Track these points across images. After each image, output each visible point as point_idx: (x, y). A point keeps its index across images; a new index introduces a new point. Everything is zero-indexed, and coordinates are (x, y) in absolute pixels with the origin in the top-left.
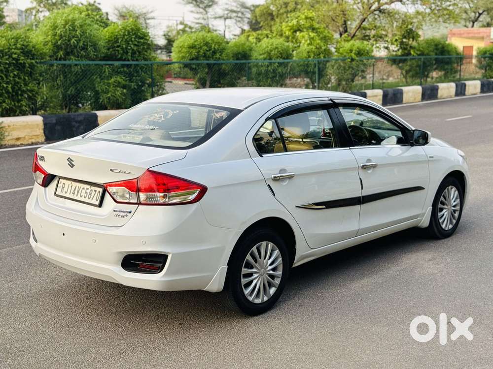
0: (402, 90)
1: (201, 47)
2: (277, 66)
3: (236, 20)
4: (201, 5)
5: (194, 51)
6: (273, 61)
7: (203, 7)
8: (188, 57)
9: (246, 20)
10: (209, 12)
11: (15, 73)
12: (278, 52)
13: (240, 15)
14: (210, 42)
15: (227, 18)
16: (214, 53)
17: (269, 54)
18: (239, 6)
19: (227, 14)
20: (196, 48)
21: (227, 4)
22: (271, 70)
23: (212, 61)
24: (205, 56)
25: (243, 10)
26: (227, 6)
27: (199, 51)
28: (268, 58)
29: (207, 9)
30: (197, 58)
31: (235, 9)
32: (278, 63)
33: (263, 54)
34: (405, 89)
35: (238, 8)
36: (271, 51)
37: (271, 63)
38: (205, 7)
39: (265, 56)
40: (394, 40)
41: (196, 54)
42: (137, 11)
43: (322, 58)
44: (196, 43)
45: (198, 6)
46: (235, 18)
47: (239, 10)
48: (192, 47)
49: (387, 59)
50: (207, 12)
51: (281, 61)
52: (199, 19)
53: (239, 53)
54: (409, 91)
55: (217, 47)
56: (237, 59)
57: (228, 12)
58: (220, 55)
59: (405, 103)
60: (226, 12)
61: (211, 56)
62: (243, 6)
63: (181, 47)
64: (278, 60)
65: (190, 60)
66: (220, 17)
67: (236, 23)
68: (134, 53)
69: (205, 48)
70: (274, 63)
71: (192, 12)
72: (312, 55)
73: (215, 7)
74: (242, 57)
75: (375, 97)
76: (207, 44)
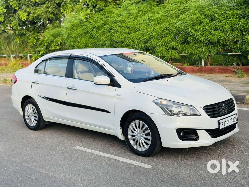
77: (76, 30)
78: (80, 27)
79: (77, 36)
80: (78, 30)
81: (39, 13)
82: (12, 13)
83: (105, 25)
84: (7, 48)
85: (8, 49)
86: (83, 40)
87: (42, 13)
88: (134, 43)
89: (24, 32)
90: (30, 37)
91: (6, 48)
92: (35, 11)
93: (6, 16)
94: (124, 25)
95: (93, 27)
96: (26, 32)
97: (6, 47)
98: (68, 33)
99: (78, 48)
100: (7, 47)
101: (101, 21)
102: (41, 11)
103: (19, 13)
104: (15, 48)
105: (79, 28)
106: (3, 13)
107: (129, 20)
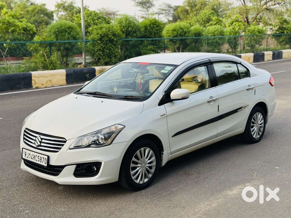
0: (282, 51)
1: (179, 30)
2: (218, 39)
3: (165, 15)
4: (145, 7)
5: (175, 33)
6: (216, 37)
7: (146, 8)
8: (172, 36)
9: (171, 14)
10: (150, 11)
11: (110, 45)
12: (219, 32)
13: (167, 12)
14: (183, 27)
15: (160, 14)
16: (185, 33)
17: (214, 33)
18: (167, 7)
19: (160, 12)
20: (176, 31)
21: (160, 6)
22: (215, 42)
23: (183, 38)
24: (181, 35)
25: (169, 9)
26: (160, 7)
27: (178, 33)
28: (213, 35)
29: (148, 9)
30: (176, 36)
31: (165, 8)
32: (219, 38)
33: (211, 33)
34: (283, 51)
35: (166, 8)
36: (215, 32)
37: (215, 38)
38: (147, 8)
39: (212, 34)
40: (276, 25)
41: (176, 34)
42: (110, 11)
43: (238, 35)
44: (176, 28)
45: (144, 7)
46: (165, 14)
47: (167, 9)
48: (174, 30)
49: (272, 35)
50: (148, 11)
51: (221, 37)
52: (144, 14)
53: (197, 33)
54: (285, 53)
55: (187, 30)
56: (196, 36)
57: (161, 10)
58: (188, 34)
59: (284, 59)
60: (159, 10)
61: (183, 35)
62: (170, 7)
63: (168, 31)
64: (219, 37)
65: (173, 37)
66: (156, 13)
67: (165, 17)
68: (155, 34)
69: (180, 31)
70: (216, 38)
71: (140, 11)
72: (233, 33)
73: (153, 7)
74: (198, 35)
75: (268, 56)
76: (181, 29)
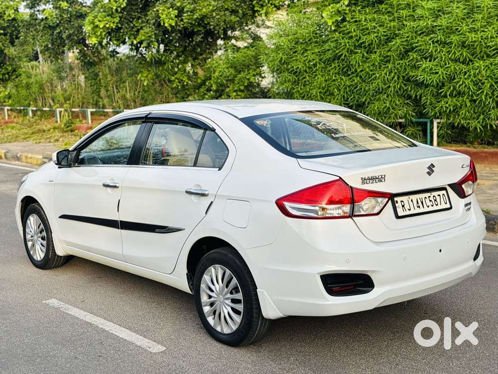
77: (303, 53)
78: (313, 45)
79: (305, 68)
80: (309, 52)
81: (204, 10)
82: (137, 12)
83: (389, 40)
84: (116, 92)
85: (118, 96)
86: (320, 79)
87: (213, 11)
88: (480, 89)
89: (162, 57)
90: (176, 69)
91: (112, 93)
92: (195, 7)
93: (124, 17)
94: (454, 38)
95: (355, 45)
96: (167, 58)
97: (112, 91)
98: (280, 61)
99: (303, 98)
100: (114, 92)
101: (381, 29)
102: (211, 7)
103: (158, 11)
104: (134, 94)
105: (310, 48)
106: (119, 10)
107: (470, 26)
